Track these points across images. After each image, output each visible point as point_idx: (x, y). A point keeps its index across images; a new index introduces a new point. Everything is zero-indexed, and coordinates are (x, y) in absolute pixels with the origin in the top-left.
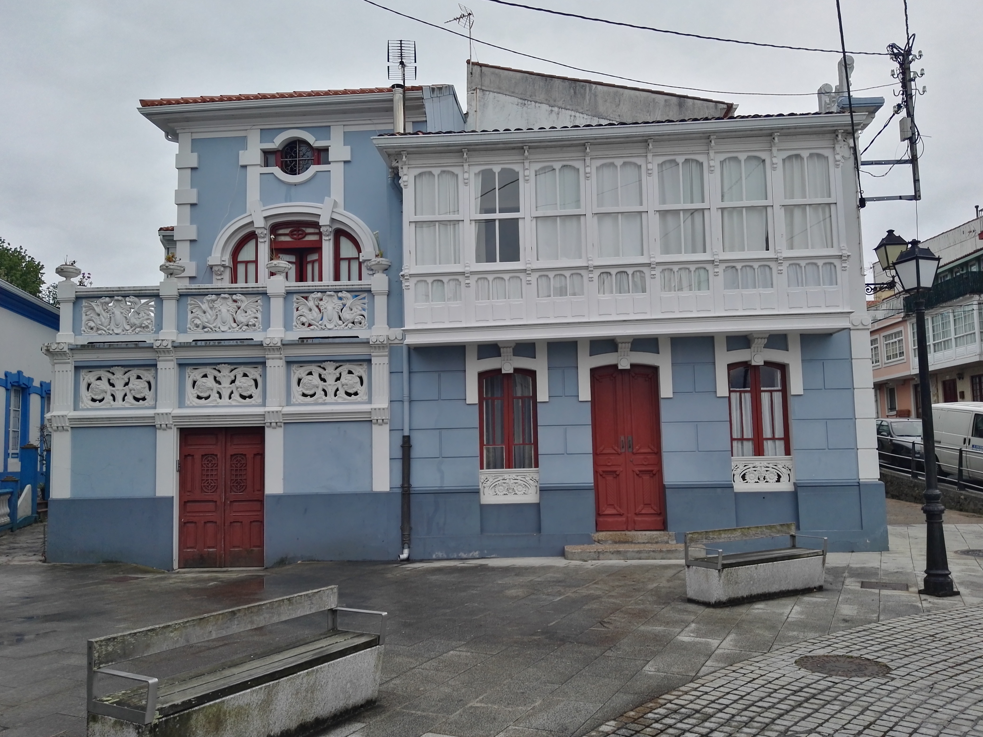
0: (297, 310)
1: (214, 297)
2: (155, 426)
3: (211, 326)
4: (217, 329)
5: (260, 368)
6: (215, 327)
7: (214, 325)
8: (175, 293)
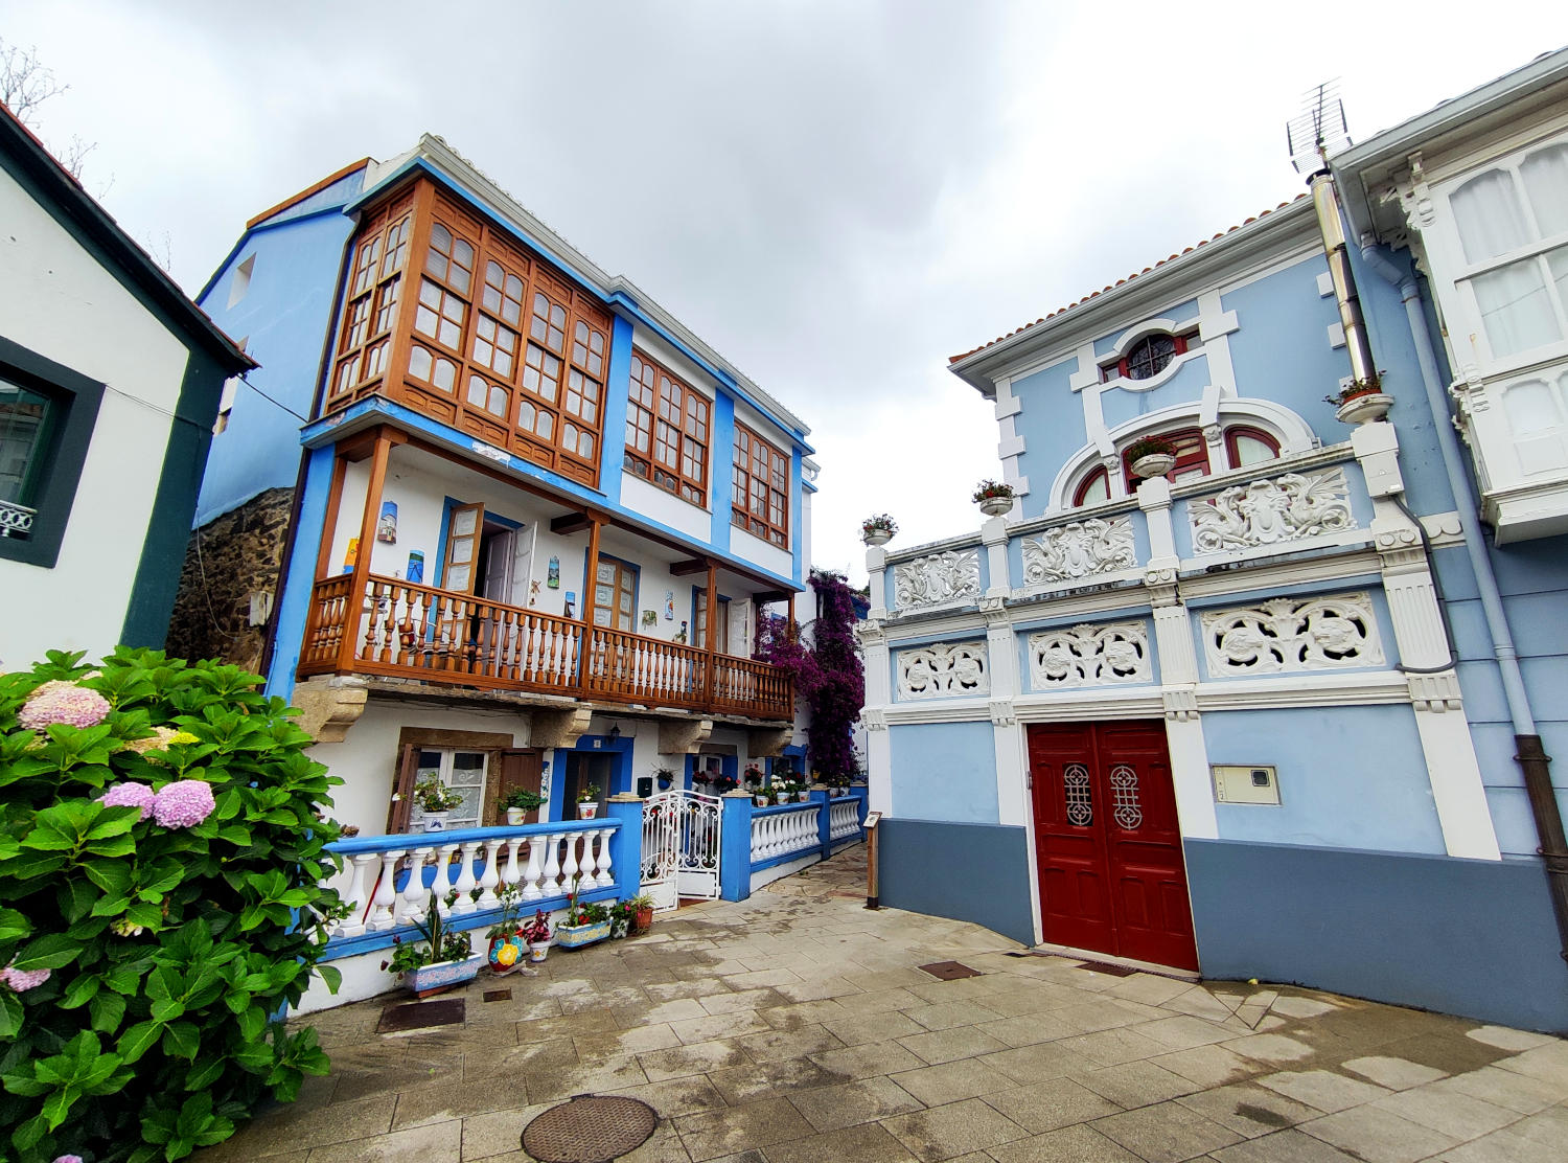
0: (1197, 524)
1: (1057, 530)
2: (990, 721)
3: (1058, 572)
4: (1067, 576)
5: (1142, 625)
6: (1063, 573)
7: (1061, 570)
8: (1003, 535)
